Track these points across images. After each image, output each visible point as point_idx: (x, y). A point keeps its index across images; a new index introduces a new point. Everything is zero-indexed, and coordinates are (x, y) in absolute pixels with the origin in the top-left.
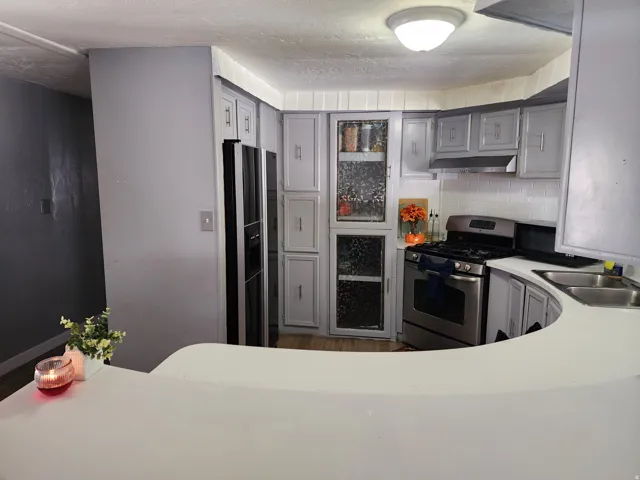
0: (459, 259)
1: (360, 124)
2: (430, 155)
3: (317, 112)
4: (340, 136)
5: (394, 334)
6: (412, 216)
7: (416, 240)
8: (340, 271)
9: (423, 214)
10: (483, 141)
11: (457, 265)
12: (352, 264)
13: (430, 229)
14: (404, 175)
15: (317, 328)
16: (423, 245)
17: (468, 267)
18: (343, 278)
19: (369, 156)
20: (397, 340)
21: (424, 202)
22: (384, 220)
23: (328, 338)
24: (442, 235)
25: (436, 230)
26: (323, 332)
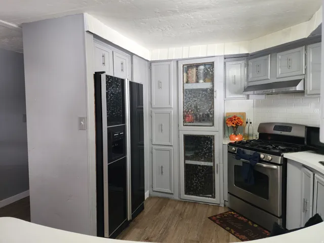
0: (263, 152)
1: (197, 66)
2: (244, 84)
3: (171, 60)
4: (185, 74)
5: (223, 202)
6: (234, 123)
7: (237, 139)
8: (186, 158)
9: (241, 122)
10: (279, 71)
11: (262, 156)
12: (195, 153)
13: (246, 131)
14: (227, 97)
15: (172, 194)
16: (240, 142)
17: (270, 157)
18: (189, 162)
19: (203, 85)
20: (225, 206)
21: (244, 114)
22: (213, 125)
23: (179, 201)
24: (256, 136)
25: (251, 132)
26: (176, 197)
